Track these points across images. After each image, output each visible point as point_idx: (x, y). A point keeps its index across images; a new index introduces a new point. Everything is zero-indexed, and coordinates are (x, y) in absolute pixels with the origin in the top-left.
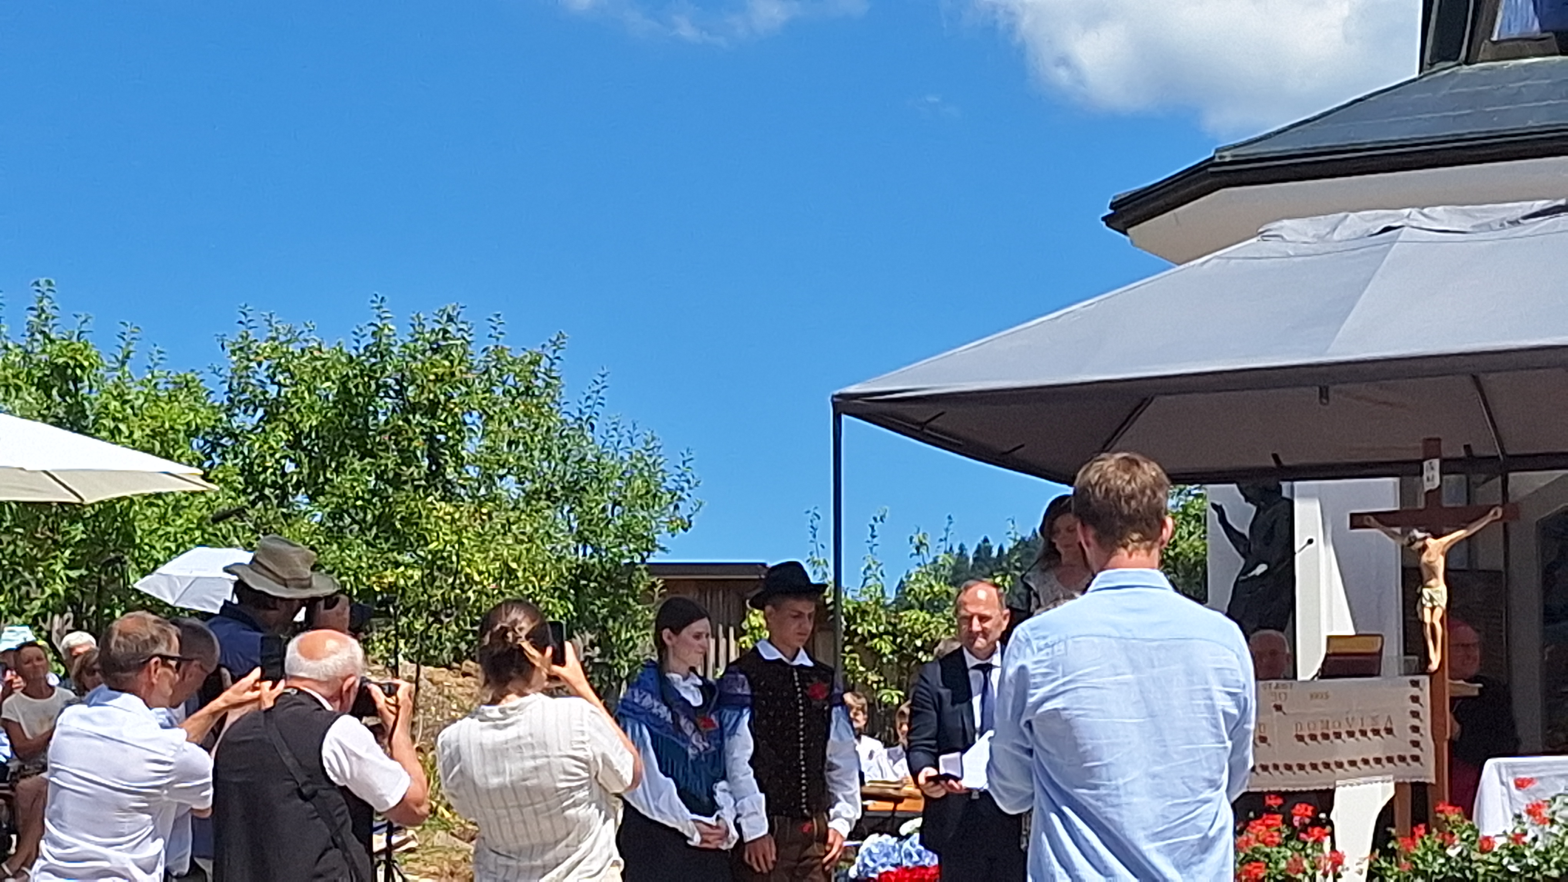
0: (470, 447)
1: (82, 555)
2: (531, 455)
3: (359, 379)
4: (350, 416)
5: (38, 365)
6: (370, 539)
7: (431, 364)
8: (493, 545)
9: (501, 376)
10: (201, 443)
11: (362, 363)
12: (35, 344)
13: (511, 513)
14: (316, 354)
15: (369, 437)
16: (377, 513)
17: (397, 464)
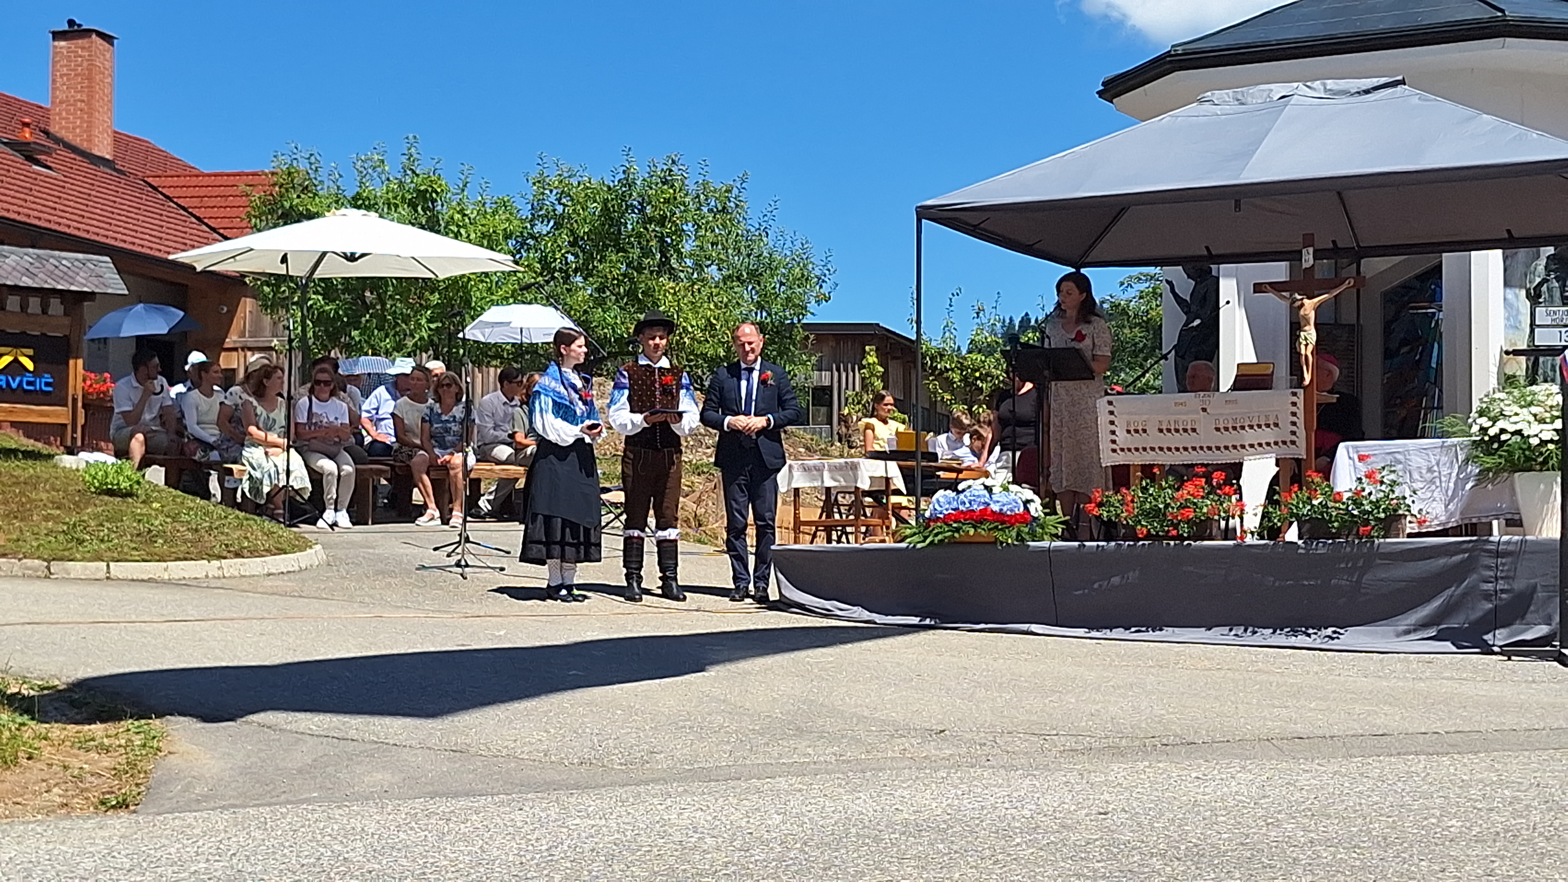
0: (687, 247)
1: (438, 313)
2: (727, 252)
3: (615, 202)
4: (610, 226)
5: (408, 191)
6: (622, 305)
7: (662, 192)
8: (702, 309)
9: (706, 200)
10: (514, 242)
11: (617, 191)
12: (407, 177)
13: (713, 290)
14: (588, 185)
15: (620, 239)
16: (627, 288)
17: (639, 257)
